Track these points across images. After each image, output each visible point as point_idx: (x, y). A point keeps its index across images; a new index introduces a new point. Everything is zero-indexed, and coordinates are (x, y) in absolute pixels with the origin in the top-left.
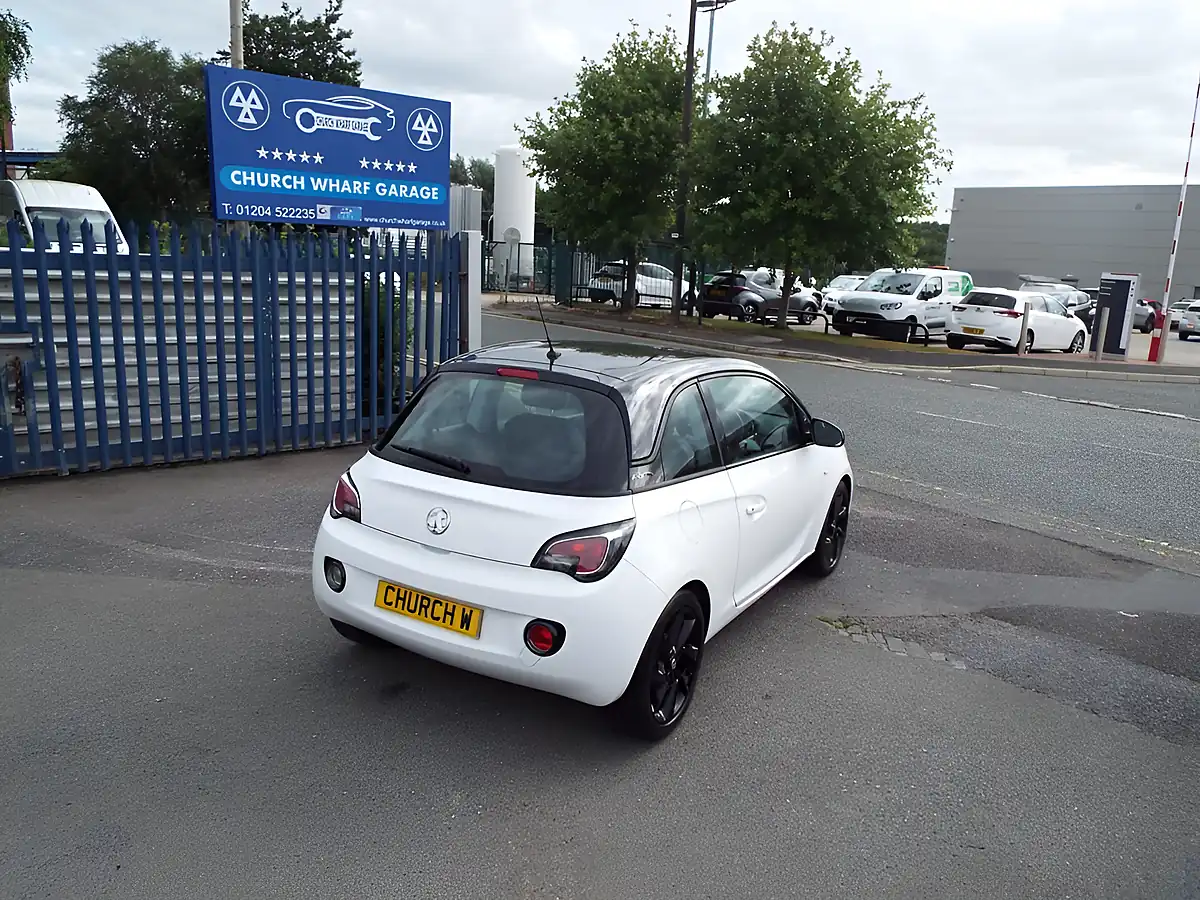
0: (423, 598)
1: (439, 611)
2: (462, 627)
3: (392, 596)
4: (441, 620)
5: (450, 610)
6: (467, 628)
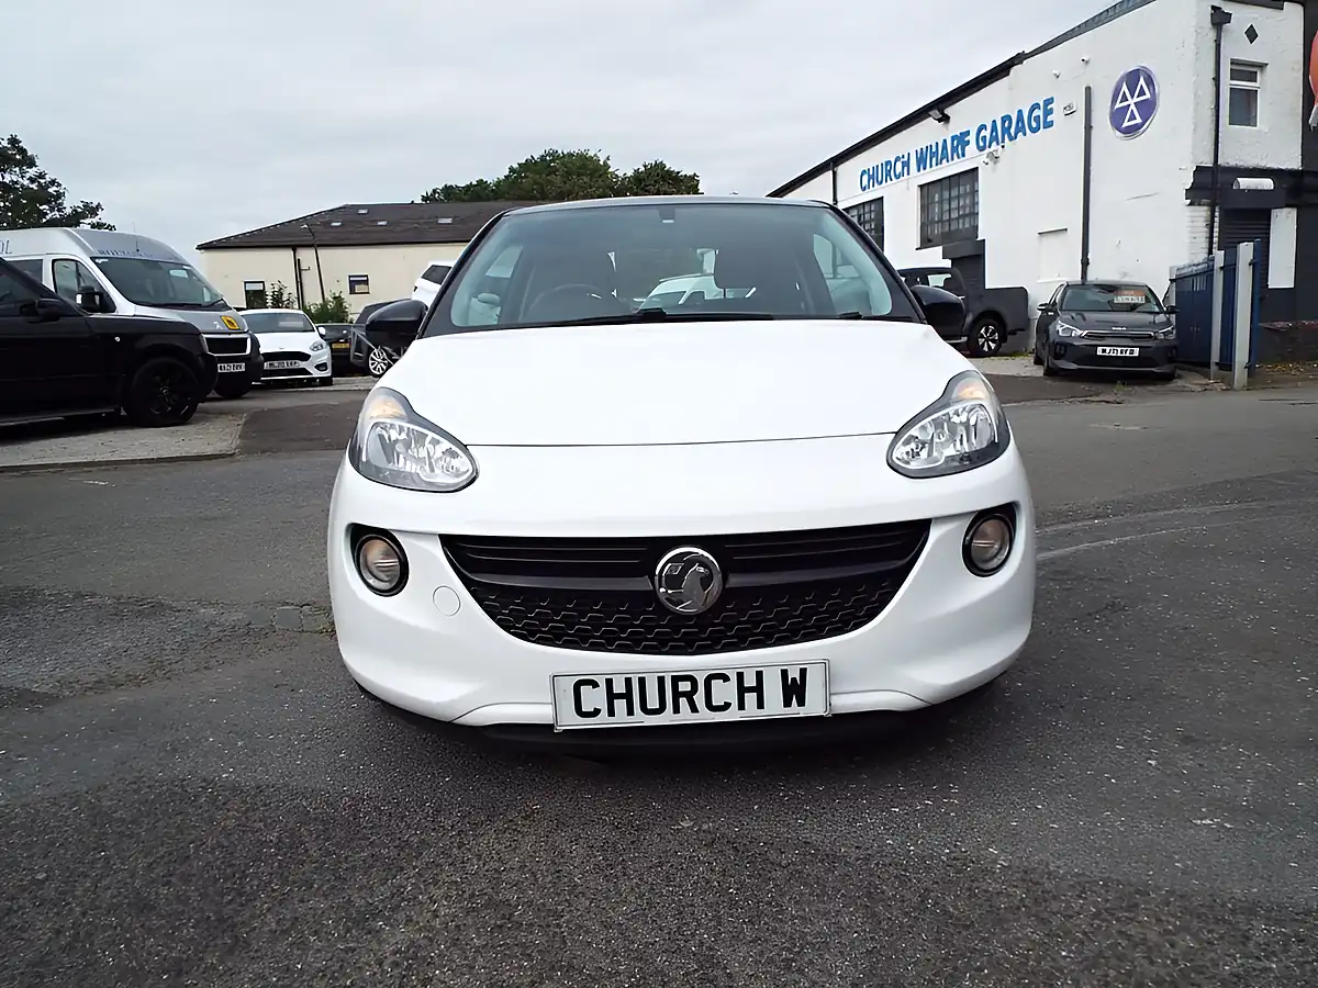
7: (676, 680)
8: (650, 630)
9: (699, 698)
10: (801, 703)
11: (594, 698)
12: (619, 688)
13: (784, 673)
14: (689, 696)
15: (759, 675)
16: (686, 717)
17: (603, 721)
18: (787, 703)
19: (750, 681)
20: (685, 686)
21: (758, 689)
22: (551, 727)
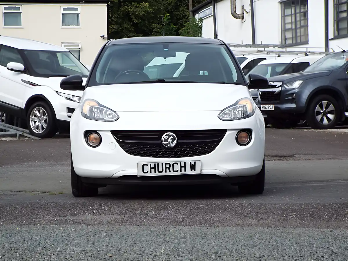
7: (166, 164)
8: (160, 152)
9: (171, 169)
10: (195, 170)
11: (147, 169)
12: (153, 166)
13: (191, 163)
14: (169, 168)
15: (185, 163)
16: (168, 173)
17: (149, 174)
18: (191, 170)
19: (183, 165)
20: (168, 166)
21: (185, 167)
22: (137, 176)
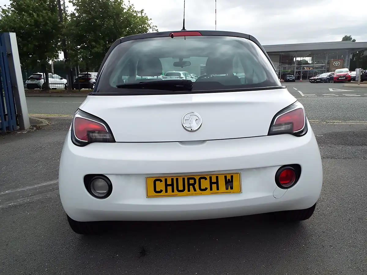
0: (189, 179)
1: (205, 184)
2: (227, 189)
3: (161, 186)
4: (209, 189)
5: (214, 180)
6: (232, 188)
